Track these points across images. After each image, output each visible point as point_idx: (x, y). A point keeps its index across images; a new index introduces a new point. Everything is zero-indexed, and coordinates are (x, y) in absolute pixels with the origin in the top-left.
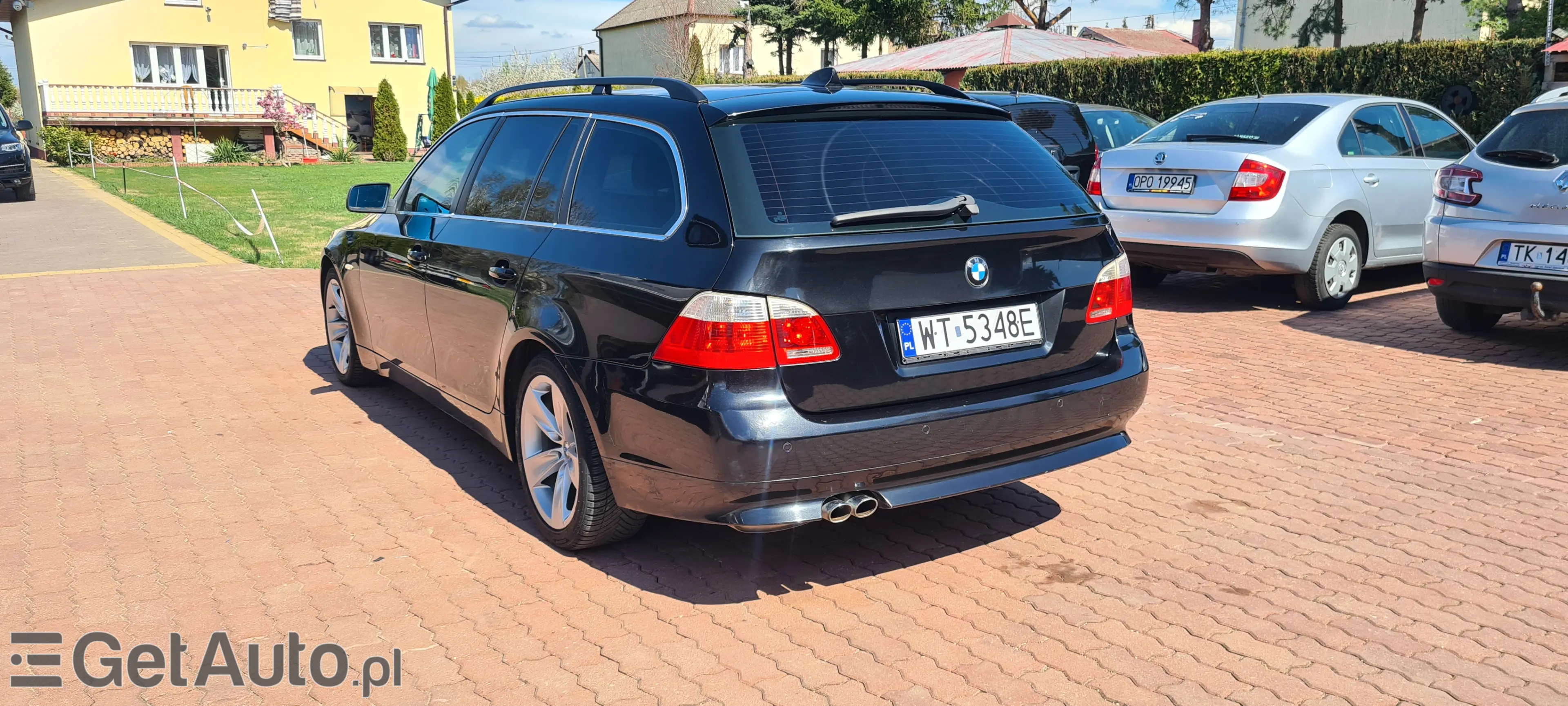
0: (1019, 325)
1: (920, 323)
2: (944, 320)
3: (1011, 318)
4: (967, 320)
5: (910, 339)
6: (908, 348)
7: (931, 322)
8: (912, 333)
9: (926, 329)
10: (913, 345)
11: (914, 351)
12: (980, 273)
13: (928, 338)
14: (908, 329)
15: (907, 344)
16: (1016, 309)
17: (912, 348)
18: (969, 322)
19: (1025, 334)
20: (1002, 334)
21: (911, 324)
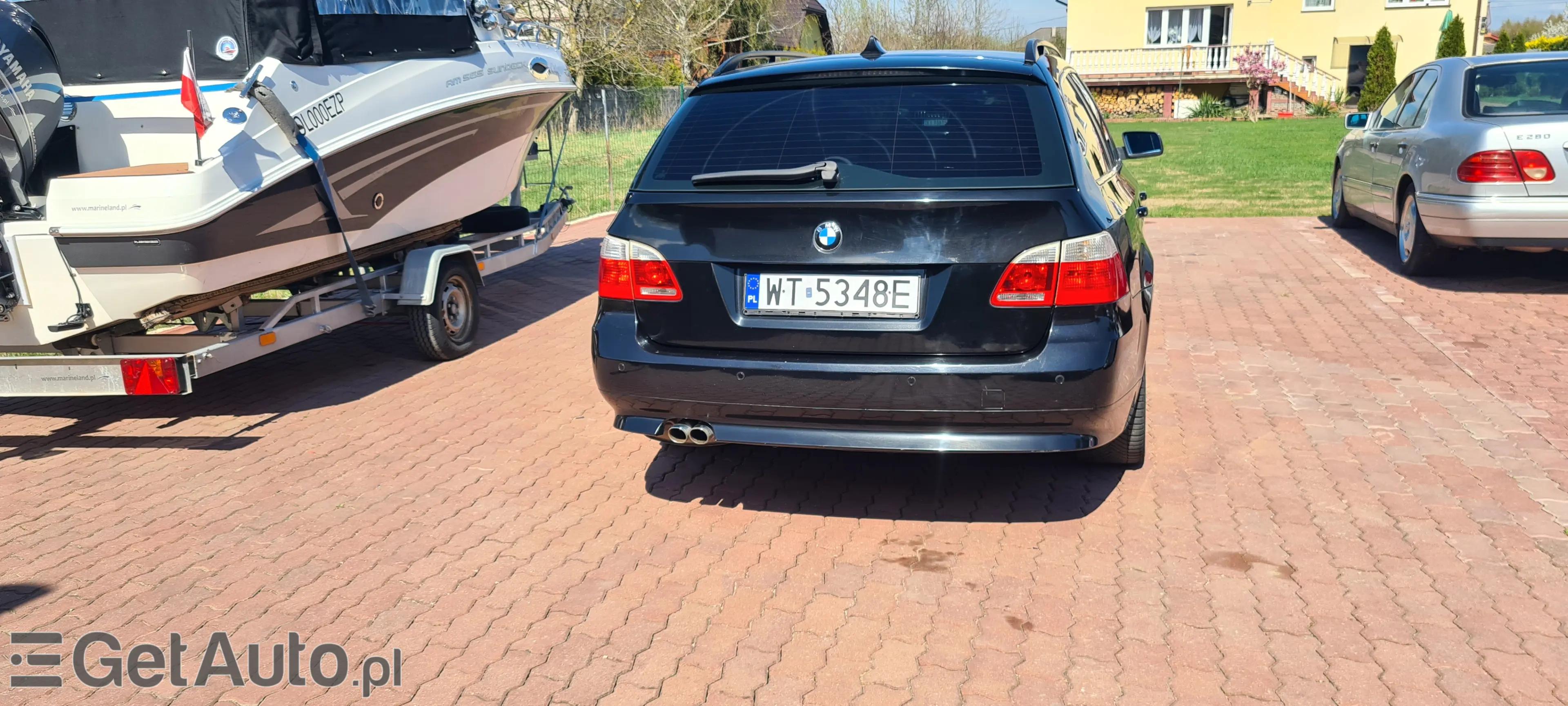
0: (890, 297)
1: (768, 280)
2: (794, 280)
3: (881, 287)
4: (822, 283)
5: (756, 293)
6: (751, 301)
7: (780, 280)
8: (758, 288)
9: (774, 286)
10: (757, 299)
11: (757, 305)
12: (829, 239)
13: (774, 295)
14: (755, 284)
15: (751, 298)
16: (890, 280)
17: (755, 301)
18: (823, 285)
19: (894, 306)
20: (863, 302)
21: (759, 279)
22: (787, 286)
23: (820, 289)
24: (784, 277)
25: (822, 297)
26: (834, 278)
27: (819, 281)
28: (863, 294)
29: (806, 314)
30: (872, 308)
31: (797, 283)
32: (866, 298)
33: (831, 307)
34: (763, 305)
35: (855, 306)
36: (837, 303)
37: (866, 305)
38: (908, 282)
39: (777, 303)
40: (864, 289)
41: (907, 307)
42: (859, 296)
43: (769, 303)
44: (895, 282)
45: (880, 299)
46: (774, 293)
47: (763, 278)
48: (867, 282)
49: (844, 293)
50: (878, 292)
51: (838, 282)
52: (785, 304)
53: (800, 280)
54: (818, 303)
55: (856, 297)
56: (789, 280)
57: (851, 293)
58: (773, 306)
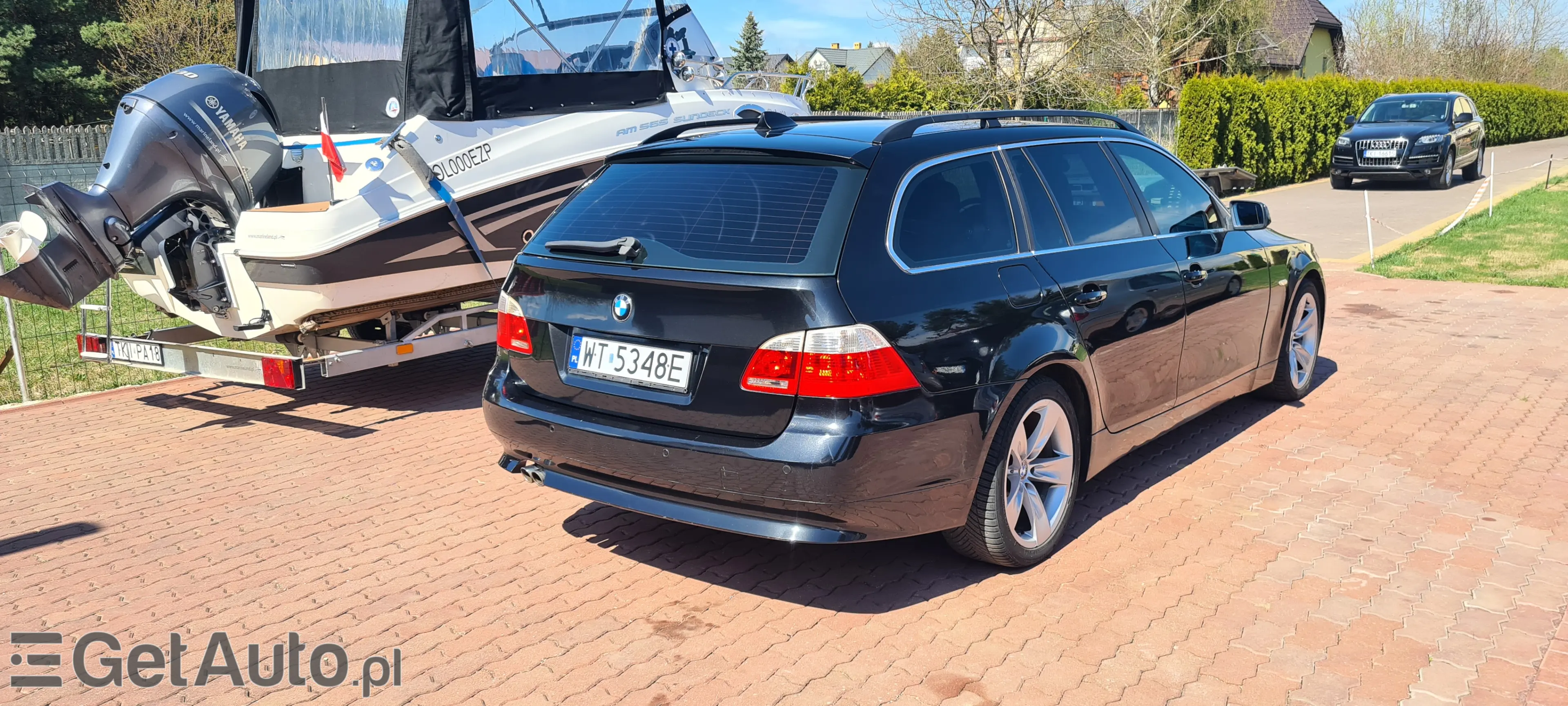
0: (668, 369)
1: (587, 343)
2: (603, 345)
3: (662, 360)
4: (621, 351)
5: (578, 354)
6: (574, 360)
7: (595, 344)
8: (580, 349)
9: (590, 349)
10: (578, 360)
11: (576, 365)
12: (622, 309)
13: (588, 357)
14: (578, 345)
15: (574, 357)
16: (669, 353)
17: (576, 361)
19: (670, 379)
20: (647, 371)
21: (581, 340)
22: (598, 349)
23: (619, 356)
24: (598, 341)
25: (618, 363)
26: (630, 347)
27: (620, 348)
28: (648, 365)
29: (607, 378)
30: (653, 379)
31: (605, 347)
32: (649, 369)
33: (624, 373)
34: (580, 366)
35: (641, 376)
36: (628, 370)
37: (649, 376)
38: (682, 357)
39: (590, 365)
40: (650, 359)
41: (678, 381)
42: (646, 366)
43: (584, 365)
44: (674, 356)
45: (660, 371)
46: (589, 355)
47: (585, 339)
48: (653, 353)
49: (635, 361)
50: (660, 365)
51: (632, 351)
52: (593, 368)
53: (607, 345)
54: (617, 370)
55: (643, 367)
56: (600, 344)
57: (640, 363)
58: (586, 368)
